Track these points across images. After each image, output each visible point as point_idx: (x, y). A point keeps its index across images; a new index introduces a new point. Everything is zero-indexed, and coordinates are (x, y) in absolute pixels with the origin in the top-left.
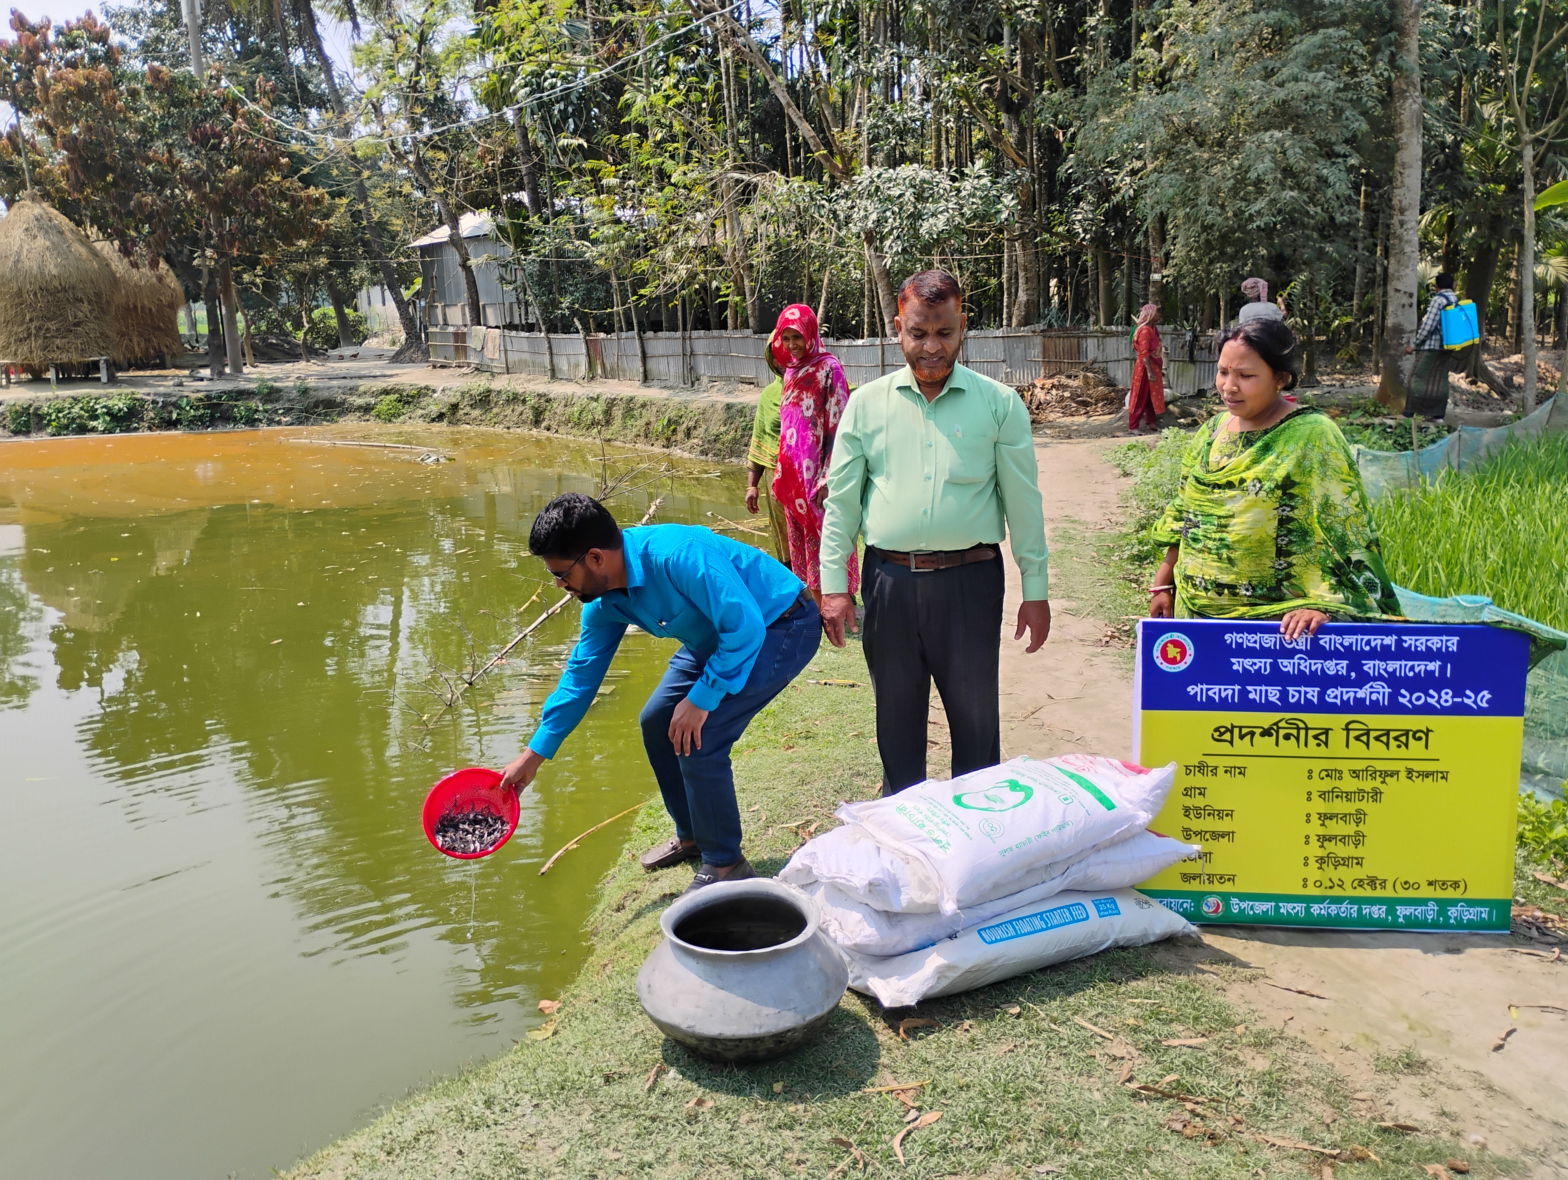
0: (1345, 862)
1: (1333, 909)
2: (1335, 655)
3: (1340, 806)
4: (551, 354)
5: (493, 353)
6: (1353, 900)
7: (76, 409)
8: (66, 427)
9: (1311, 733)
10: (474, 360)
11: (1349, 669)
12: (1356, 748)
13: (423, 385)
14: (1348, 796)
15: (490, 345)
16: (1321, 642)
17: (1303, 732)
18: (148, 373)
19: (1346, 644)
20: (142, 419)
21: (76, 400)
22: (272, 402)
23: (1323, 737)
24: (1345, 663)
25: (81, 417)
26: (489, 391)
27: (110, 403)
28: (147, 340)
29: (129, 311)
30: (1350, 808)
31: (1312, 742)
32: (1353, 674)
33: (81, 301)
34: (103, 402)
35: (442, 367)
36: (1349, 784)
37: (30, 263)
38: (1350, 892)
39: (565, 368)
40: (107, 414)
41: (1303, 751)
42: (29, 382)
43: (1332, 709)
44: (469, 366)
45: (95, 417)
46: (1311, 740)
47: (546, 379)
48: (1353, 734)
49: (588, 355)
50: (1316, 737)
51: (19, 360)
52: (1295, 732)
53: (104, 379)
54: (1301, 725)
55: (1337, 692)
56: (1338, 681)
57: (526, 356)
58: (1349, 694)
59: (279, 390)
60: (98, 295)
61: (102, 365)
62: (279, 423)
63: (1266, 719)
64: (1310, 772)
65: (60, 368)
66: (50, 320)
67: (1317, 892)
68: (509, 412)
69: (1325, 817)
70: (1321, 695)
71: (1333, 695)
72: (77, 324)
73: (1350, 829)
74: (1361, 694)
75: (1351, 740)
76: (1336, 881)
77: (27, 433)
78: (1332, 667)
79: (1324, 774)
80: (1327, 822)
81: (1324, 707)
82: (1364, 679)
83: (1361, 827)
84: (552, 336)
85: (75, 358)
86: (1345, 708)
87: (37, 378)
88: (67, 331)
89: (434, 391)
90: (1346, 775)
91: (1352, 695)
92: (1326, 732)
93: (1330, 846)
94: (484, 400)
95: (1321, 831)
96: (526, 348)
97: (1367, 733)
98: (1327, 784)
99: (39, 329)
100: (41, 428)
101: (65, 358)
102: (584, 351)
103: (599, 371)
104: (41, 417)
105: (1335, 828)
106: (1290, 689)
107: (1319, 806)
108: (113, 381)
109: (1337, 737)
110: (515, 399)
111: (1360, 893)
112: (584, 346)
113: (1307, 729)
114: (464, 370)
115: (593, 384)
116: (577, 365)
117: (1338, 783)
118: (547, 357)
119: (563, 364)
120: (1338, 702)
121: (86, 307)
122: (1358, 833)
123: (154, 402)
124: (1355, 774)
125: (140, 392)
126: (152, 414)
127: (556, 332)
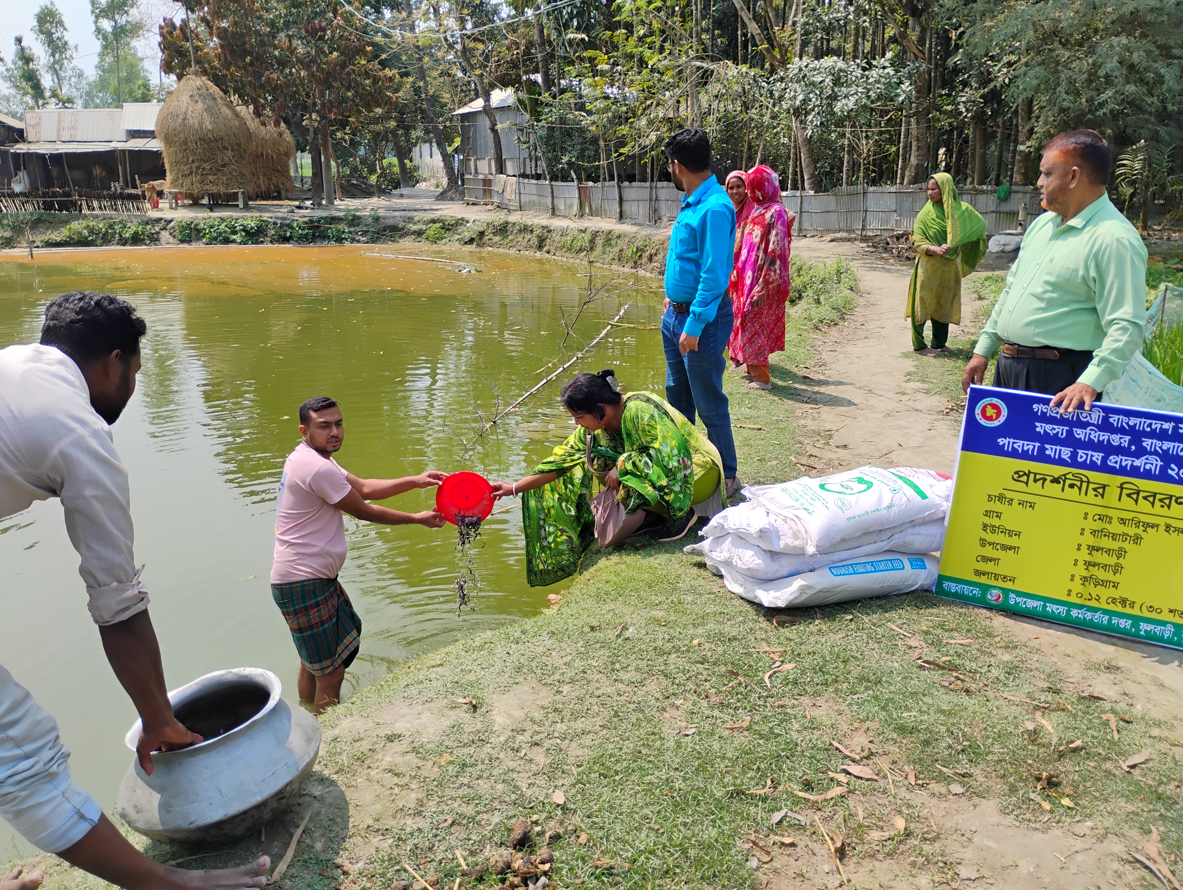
0: (1104, 583)
1: (1089, 615)
2: (1121, 431)
3: (1106, 543)
4: (553, 197)
5: (510, 195)
6: (1105, 612)
7: (223, 226)
8: (215, 239)
9: (1092, 486)
10: (496, 200)
11: (1131, 443)
12: (1127, 503)
13: (460, 217)
14: (1114, 537)
15: (508, 189)
16: (1111, 420)
17: (1085, 485)
18: (270, 202)
19: (1131, 424)
20: (266, 235)
21: (223, 220)
22: (354, 226)
23: (1101, 491)
24: (1128, 438)
25: (225, 232)
26: (507, 223)
27: (245, 223)
28: (270, 179)
29: (259, 156)
30: (1115, 545)
31: (1091, 492)
32: (1133, 448)
33: (227, 149)
34: (240, 222)
35: (474, 204)
36: (1115, 527)
37: (195, 121)
38: (1104, 605)
39: (562, 208)
40: (243, 230)
41: (1083, 498)
42: (190, 205)
43: (1112, 471)
44: (492, 203)
45: (235, 233)
46: (1090, 491)
47: (548, 215)
48: (1125, 492)
49: (580, 198)
50: (1095, 490)
51: (184, 190)
52: (1078, 483)
53: (241, 206)
54: (1084, 479)
55: (1118, 459)
56: (1119, 450)
57: (535, 198)
58: (1127, 462)
59: (359, 218)
60: (239, 145)
61: (240, 196)
62: (358, 241)
63: (1057, 471)
64: (1086, 514)
65: (212, 196)
66: (205, 162)
67: (1078, 601)
68: (520, 239)
69: (1092, 549)
70: (1104, 460)
71: (1113, 460)
72: (224, 166)
73: (1112, 560)
74: (1137, 463)
75: (1124, 496)
76: (1094, 596)
77: (189, 242)
78: (1116, 440)
79: (1097, 517)
80: (1094, 552)
81: (1104, 468)
82: (1141, 452)
83: (1121, 561)
84: (553, 183)
85: (222, 190)
86: (1122, 471)
87: (196, 204)
88: (218, 170)
89: (467, 222)
90: (1115, 521)
91: (1130, 463)
92: (1104, 487)
93: (1094, 571)
94: (503, 230)
95: (1088, 558)
96: (535, 192)
97: (1138, 493)
98: (1098, 525)
99: (198, 168)
100: (199, 239)
101: (214, 189)
102: (577, 195)
103: (587, 211)
104: (199, 231)
105: (1100, 558)
106: (1080, 452)
107: (1089, 539)
108: (247, 207)
109: (1113, 492)
110: (525, 229)
111: (1112, 607)
112: (577, 191)
113: (1089, 482)
114: (489, 207)
115: (582, 220)
116: (571, 206)
117: (1107, 526)
118: (549, 200)
119: (561, 205)
120: (1118, 466)
121: (230, 153)
122: (1117, 565)
123: (275, 223)
124: (1123, 521)
125: (266, 216)
126: (273, 232)
127: (556, 180)
